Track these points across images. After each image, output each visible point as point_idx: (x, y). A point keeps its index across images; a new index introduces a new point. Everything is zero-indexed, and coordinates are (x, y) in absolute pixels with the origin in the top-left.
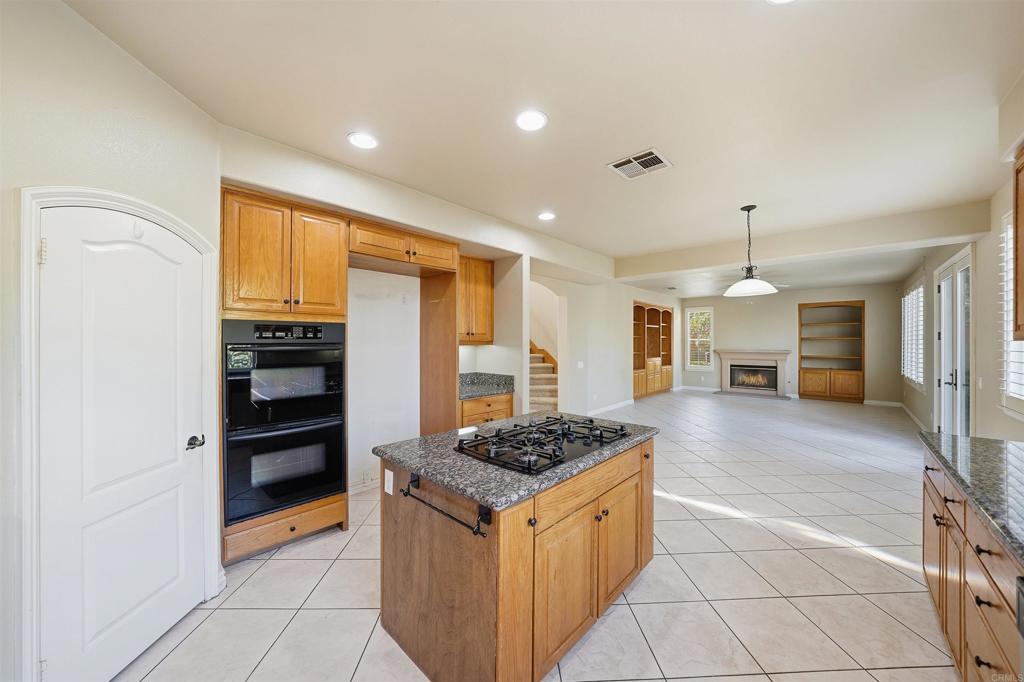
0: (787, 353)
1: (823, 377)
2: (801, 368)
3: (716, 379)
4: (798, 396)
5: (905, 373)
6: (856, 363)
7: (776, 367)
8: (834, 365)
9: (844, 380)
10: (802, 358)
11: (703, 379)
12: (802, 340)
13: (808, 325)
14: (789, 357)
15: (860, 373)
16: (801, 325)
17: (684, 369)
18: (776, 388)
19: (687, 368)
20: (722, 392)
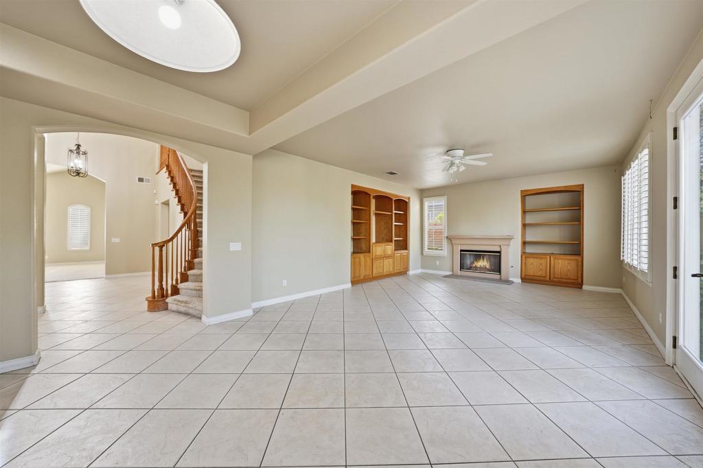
0: (509, 239)
1: (543, 261)
2: (523, 253)
3: (448, 263)
4: (520, 281)
5: (625, 258)
6: (575, 248)
7: (499, 252)
8: (555, 250)
9: (564, 265)
10: (524, 243)
11: (438, 262)
12: (524, 226)
13: (531, 211)
14: (512, 241)
15: (579, 258)
16: (524, 212)
17: (422, 253)
18: (500, 272)
19: (424, 253)
20: (453, 276)
